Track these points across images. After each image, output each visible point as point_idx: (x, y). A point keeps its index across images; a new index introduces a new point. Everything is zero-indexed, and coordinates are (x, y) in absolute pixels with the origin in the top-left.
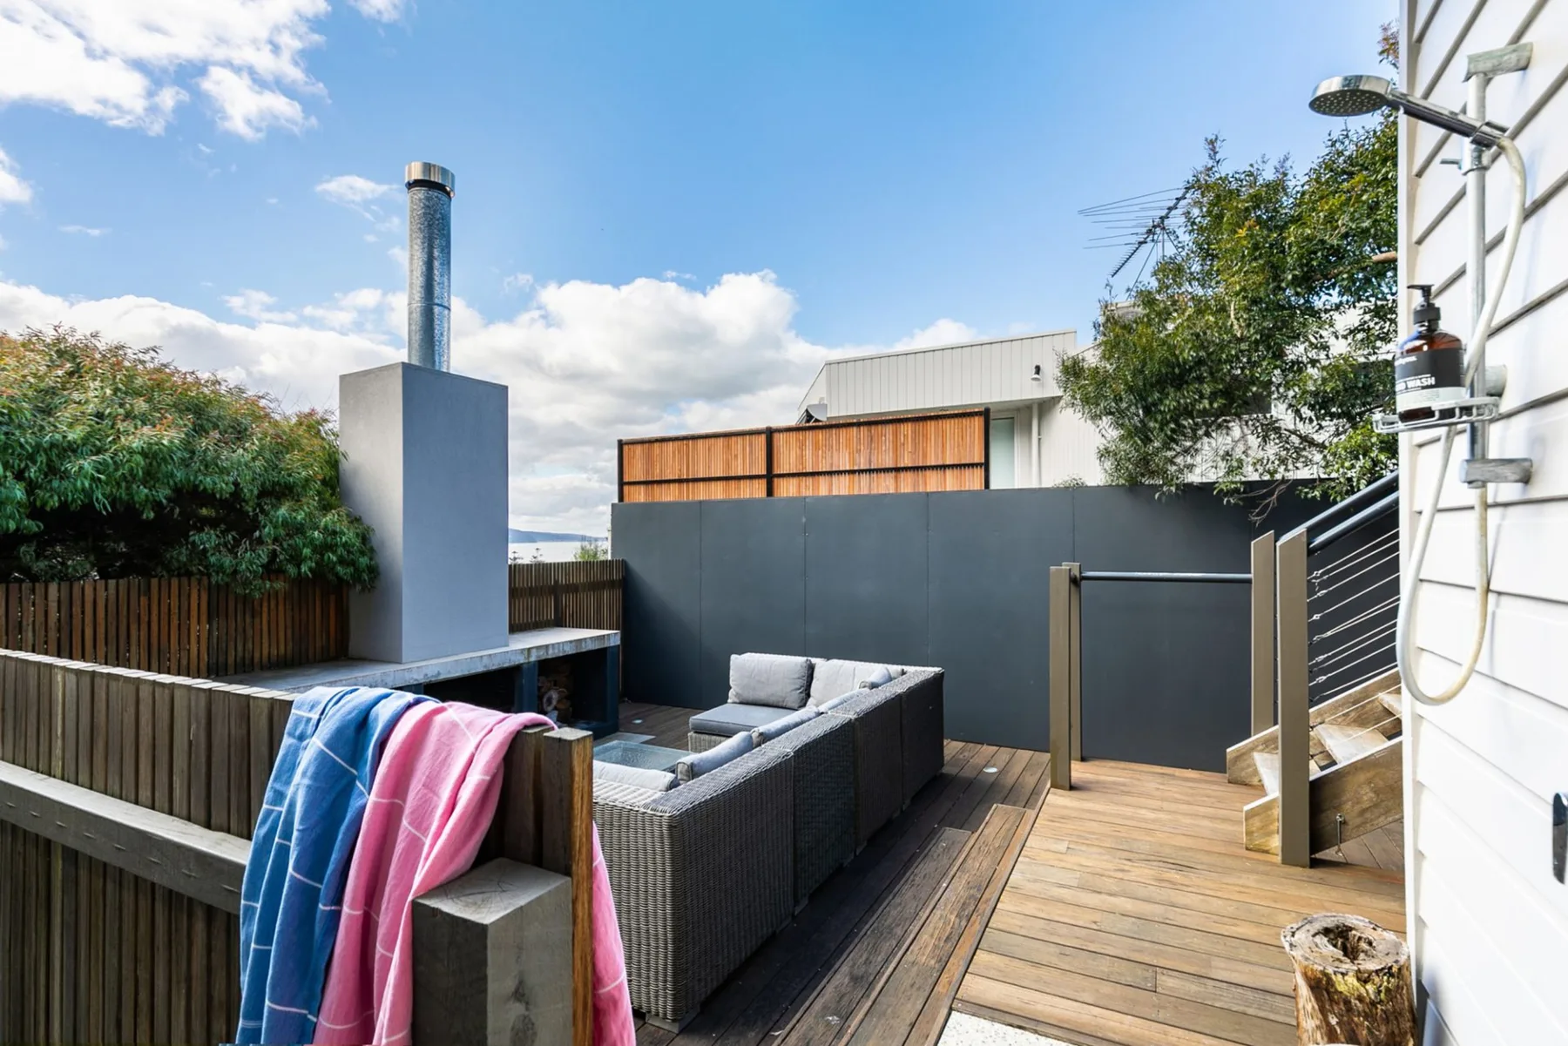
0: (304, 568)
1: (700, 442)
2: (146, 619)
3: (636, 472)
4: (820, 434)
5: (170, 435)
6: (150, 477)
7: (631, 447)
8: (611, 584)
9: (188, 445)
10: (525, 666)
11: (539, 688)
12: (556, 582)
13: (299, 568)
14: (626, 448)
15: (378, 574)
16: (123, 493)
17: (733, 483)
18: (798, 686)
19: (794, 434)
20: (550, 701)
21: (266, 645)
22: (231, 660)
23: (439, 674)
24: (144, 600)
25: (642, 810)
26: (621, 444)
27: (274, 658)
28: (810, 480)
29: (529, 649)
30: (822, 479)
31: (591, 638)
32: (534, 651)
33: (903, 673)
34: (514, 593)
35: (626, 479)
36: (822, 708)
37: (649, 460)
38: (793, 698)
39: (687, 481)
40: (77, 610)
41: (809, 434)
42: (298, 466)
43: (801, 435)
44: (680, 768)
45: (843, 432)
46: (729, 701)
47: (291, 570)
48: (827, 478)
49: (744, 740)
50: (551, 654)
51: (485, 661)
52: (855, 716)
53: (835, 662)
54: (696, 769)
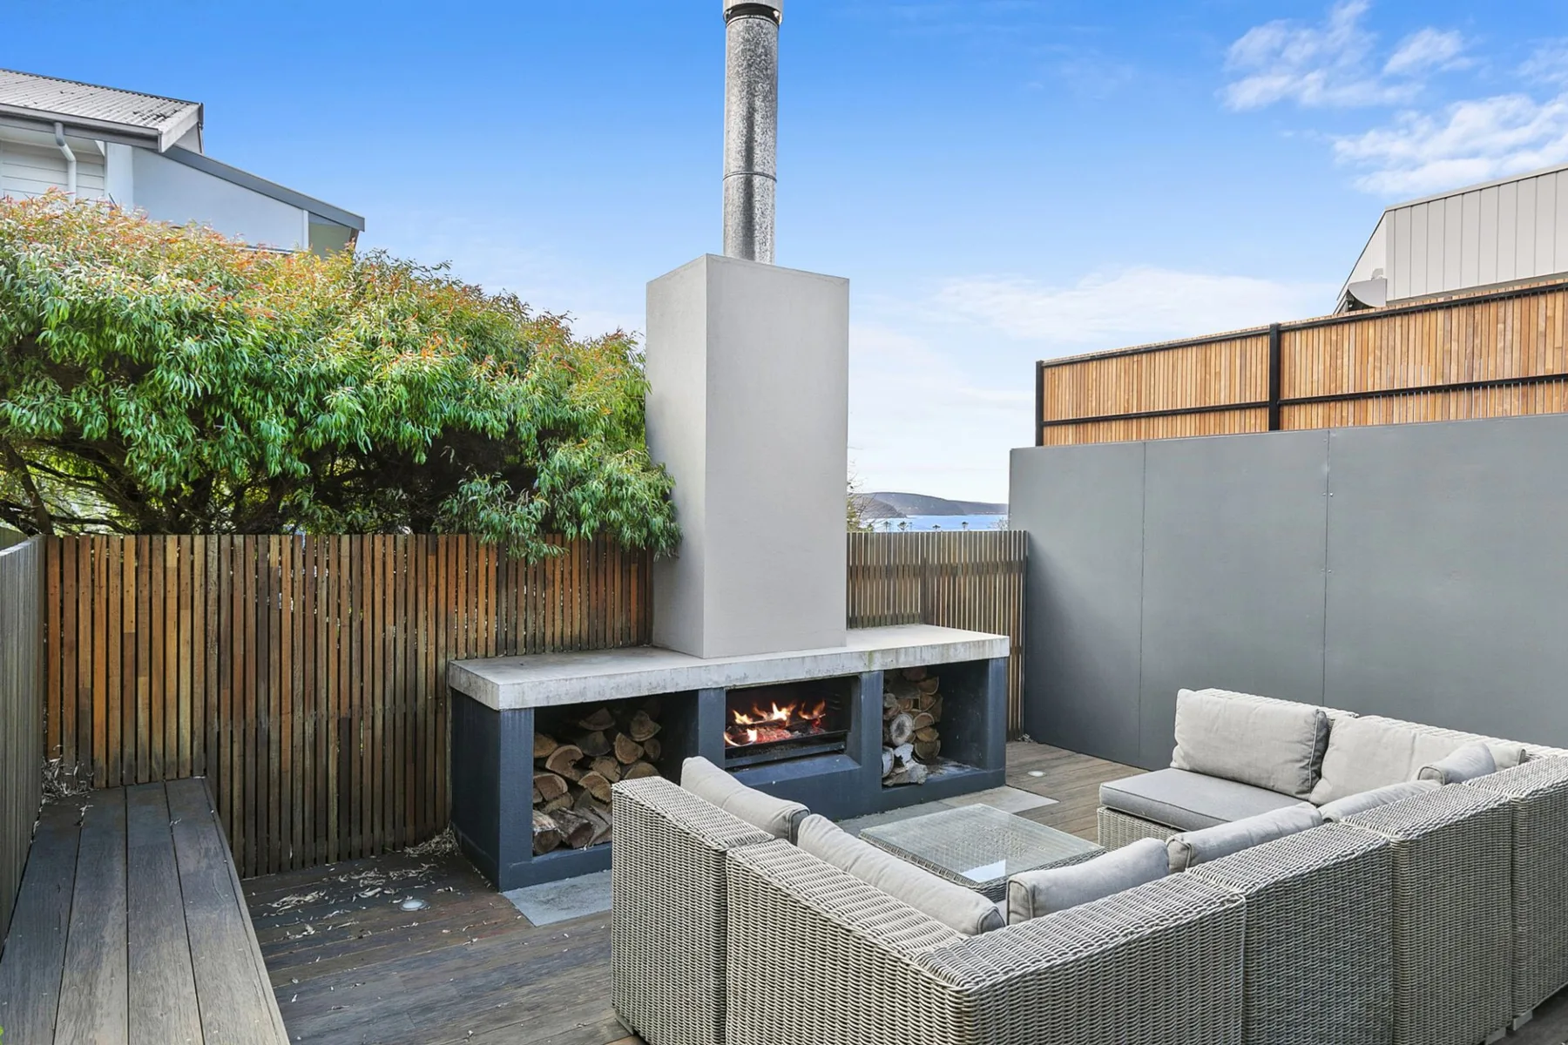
0: (585, 528)
1: (1160, 356)
2: (434, 583)
3: (1063, 405)
4: (1371, 329)
5: (431, 362)
6: (418, 413)
7: (1056, 370)
8: (1009, 566)
9: (458, 374)
10: (864, 676)
11: (885, 710)
12: (924, 561)
13: (579, 528)
14: (1047, 373)
15: (681, 537)
16: (390, 433)
17: (1211, 419)
18: (1298, 757)
19: (1321, 333)
20: (901, 729)
21: (558, 622)
22: (520, 638)
23: (746, 677)
24: (432, 559)
25: (915, 965)
26: (1041, 368)
27: (567, 640)
28: (1348, 408)
29: (871, 653)
30: (1371, 404)
31: (964, 644)
32: (878, 655)
33: (1524, 758)
34: (855, 573)
35: (1048, 418)
36: (1328, 810)
37: (1081, 388)
38: (1291, 775)
39: (1138, 416)
40: (367, 567)
41: (1350, 331)
42: (583, 398)
43: (1333, 333)
44: (1013, 891)
45: (1416, 322)
46: (1173, 764)
47: (571, 531)
48: (1383, 402)
49: (1149, 854)
50: (904, 662)
51: (808, 664)
52: (1400, 837)
53: (1375, 721)
54: (1041, 898)
